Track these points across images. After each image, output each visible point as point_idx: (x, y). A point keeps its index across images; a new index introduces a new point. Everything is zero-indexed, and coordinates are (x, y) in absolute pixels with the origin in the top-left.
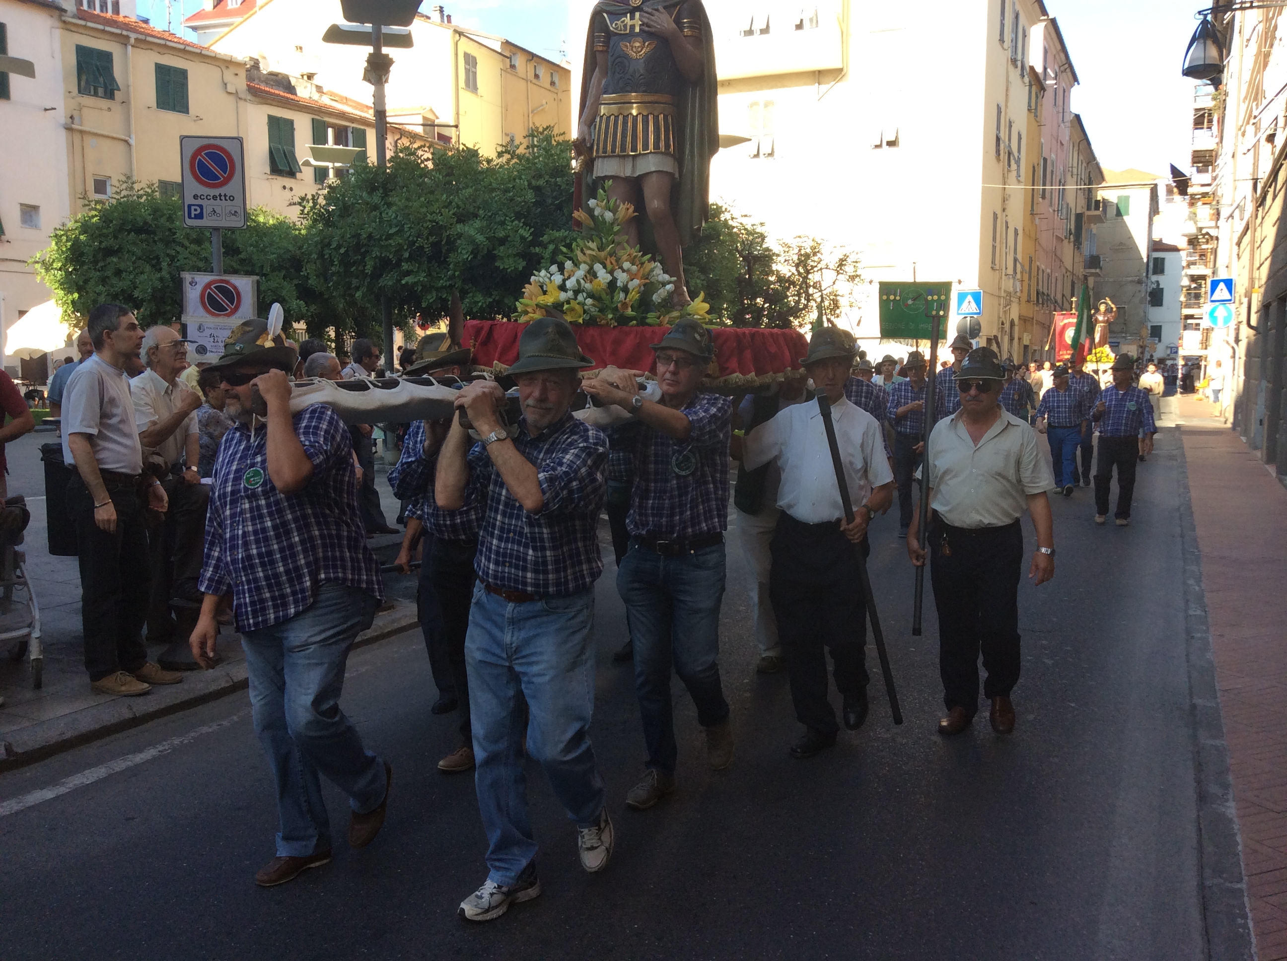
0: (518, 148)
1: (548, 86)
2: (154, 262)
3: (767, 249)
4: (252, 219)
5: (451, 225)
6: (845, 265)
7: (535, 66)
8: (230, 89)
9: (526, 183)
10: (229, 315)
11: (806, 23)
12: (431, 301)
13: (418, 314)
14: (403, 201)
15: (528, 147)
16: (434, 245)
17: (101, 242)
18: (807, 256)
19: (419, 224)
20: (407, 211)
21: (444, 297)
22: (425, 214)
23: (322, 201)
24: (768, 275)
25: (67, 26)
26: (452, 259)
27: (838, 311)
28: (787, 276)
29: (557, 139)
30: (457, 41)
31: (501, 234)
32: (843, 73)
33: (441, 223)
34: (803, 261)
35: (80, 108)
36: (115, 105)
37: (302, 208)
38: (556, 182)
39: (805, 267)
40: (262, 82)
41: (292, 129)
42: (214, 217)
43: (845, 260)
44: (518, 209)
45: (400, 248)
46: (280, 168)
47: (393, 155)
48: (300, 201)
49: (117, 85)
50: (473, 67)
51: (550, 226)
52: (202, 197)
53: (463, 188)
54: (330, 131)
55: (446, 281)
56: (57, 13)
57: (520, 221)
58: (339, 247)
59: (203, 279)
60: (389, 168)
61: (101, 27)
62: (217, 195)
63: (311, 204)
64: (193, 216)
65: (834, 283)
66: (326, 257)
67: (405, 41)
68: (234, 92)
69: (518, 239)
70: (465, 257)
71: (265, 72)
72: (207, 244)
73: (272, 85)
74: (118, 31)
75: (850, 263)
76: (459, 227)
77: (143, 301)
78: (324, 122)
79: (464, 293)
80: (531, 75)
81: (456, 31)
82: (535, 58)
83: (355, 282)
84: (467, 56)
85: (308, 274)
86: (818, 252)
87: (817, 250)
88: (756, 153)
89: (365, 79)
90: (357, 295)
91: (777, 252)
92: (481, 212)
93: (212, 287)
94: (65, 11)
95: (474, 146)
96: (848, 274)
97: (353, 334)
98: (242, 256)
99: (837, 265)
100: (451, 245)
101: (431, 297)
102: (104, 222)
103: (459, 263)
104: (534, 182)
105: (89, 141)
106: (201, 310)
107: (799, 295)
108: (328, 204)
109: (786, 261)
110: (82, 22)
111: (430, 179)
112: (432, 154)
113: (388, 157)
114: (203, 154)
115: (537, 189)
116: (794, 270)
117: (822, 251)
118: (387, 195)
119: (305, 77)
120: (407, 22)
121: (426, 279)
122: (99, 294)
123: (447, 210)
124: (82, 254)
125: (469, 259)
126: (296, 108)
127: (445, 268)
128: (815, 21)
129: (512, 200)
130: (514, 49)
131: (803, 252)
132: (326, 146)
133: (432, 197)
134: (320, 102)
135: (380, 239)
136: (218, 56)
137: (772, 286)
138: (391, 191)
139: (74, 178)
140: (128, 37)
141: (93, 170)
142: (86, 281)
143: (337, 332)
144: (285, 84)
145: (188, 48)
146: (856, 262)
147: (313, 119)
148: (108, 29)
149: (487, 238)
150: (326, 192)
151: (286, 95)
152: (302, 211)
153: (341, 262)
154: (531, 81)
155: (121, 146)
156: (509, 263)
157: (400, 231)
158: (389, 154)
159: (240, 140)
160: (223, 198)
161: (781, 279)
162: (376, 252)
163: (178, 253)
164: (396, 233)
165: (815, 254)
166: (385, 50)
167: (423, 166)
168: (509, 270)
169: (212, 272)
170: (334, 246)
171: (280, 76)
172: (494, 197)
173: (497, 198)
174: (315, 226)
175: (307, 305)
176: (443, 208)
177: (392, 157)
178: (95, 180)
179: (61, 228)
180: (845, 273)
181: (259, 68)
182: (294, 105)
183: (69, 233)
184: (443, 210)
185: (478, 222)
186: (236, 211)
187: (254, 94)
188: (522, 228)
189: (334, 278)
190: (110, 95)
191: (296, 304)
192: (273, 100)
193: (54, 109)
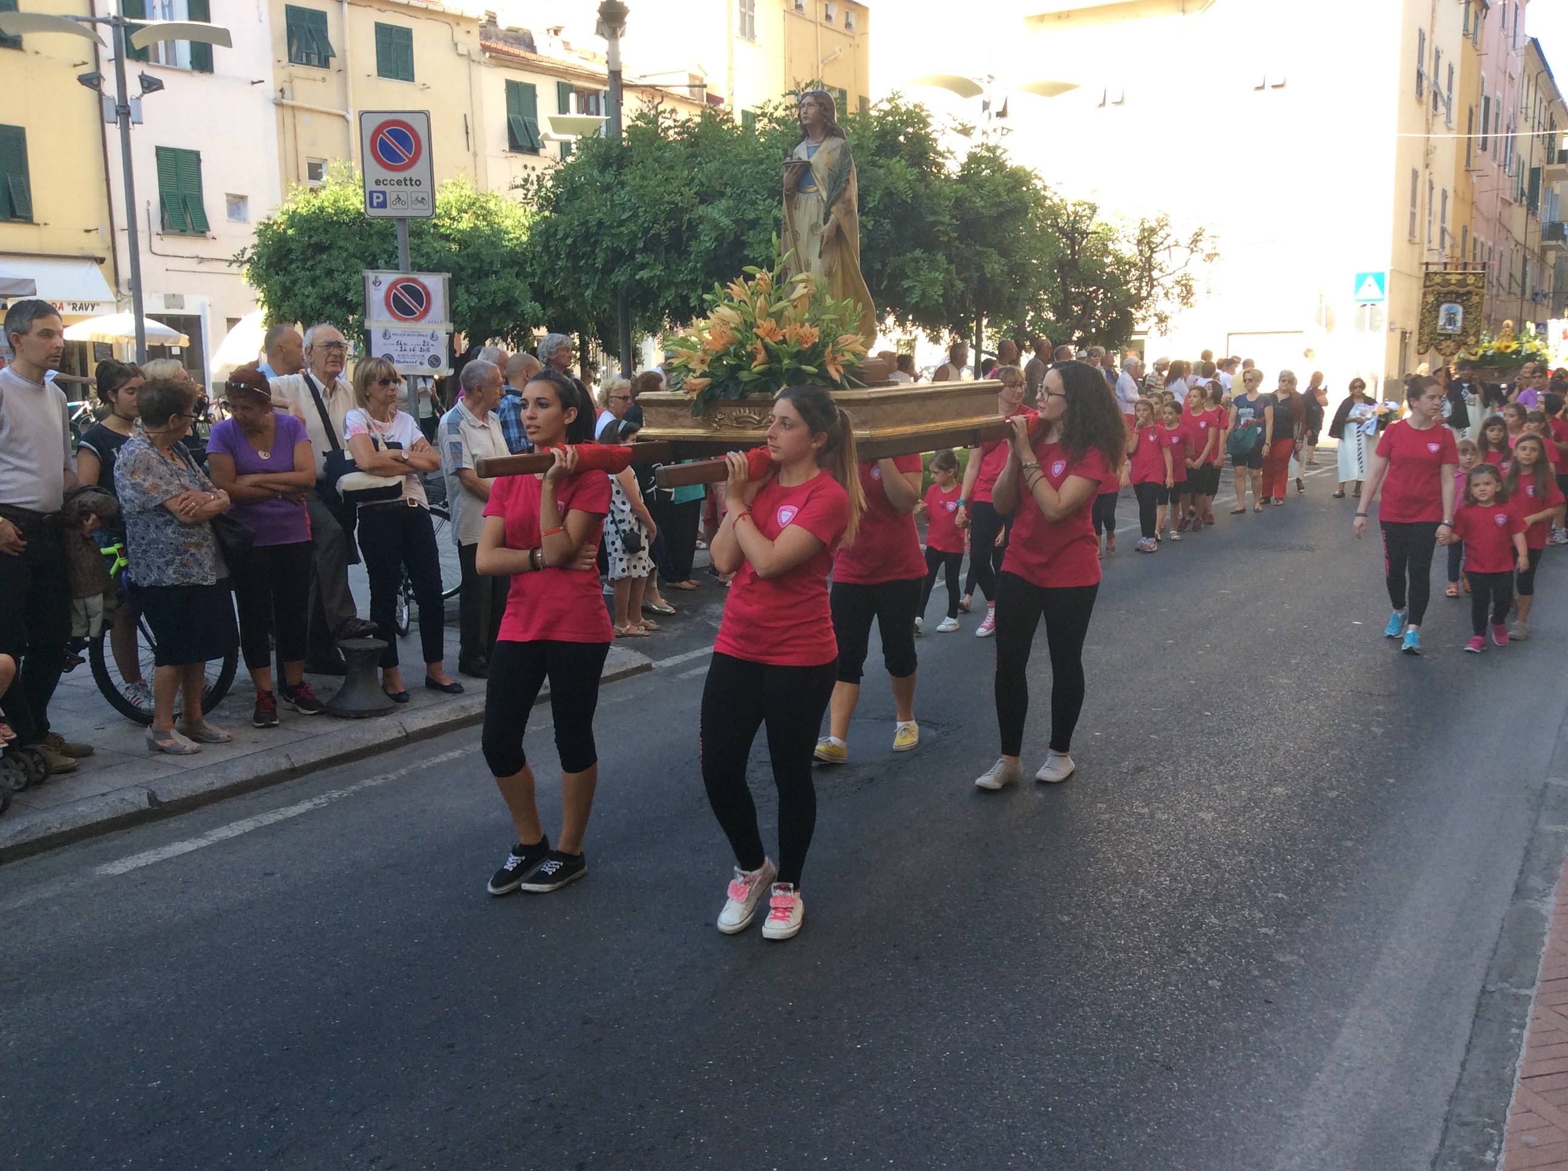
0: (776, 110)
1: (843, 29)
3: (1101, 224)
5: (693, 206)
6: (1201, 240)
7: (827, 5)
8: (462, 50)
9: (781, 152)
10: (417, 319)
12: (669, 299)
14: (638, 179)
15: (787, 107)
16: (672, 231)
17: (310, 237)
18: (1153, 231)
19: (654, 206)
20: (641, 191)
21: (685, 293)
22: (662, 194)
23: (548, 183)
24: (1102, 256)
26: (694, 247)
27: (1191, 300)
28: (1127, 257)
31: (751, 216)
33: (680, 204)
34: (1147, 239)
35: (291, 79)
36: (330, 75)
37: (525, 192)
39: (1149, 243)
40: (500, 40)
41: (534, 96)
42: (399, 206)
43: (1201, 234)
44: (770, 184)
45: (634, 237)
46: (520, 144)
47: (630, 123)
48: (523, 183)
49: (332, 50)
50: (749, 10)
52: (386, 183)
53: (710, 161)
54: (573, 97)
55: (686, 275)
58: (566, 236)
59: (388, 278)
60: (624, 140)
62: (402, 179)
63: (536, 187)
64: (375, 205)
65: (1186, 264)
66: (552, 249)
68: (466, 53)
69: (771, 221)
70: (708, 245)
71: (503, 28)
73: (511, 43)
75: (1207, 238)
76: (701, 210)
78: (569, 85)
80: (821, 17)
83: (584, 279)
85: (533, 270)
86: (1166, 225)
87: (1165, 223)
88: (1101, 102)
89: (597, 32)
90: (586, 294)
91: (1114, 227)
93: (398, 287)
96: (1205, 252)
99: (1190, 241)
100: (693, 230)
101: (669, 295)
103: (701, 252)
105: (302, 118)
106: (387, 314)
107: (1140, 279)
108: (556, 186)
109: (1125, 237)
111: (671, 151)
112: (675, 121)
113: (624, 127)
114: (385, 131)
116: (1135, 249)
117: (1171, 224)
118: (620, 174)
119: (552, 32)
121: (663, 273)
122: (308, 297)
123: (687, 189)
124: (290, 251)
125: (713, 247)
126: (538, 70)
127: (686, 259)
129: (765, 172)
131: (1146, 226)
132: (567, 116)
133: (672, 174)
134: (567, 61)
135: (611, 227)
136: (446, 11)
137: (1107, 270)
138: (626, 166)
139: (286, 161)
141: (308, 152)
142: (294, 282)
144: (526, 41)
145: (413, 3)
146: (1214, 237)
147: (558, 83)
149: (734, 221)
150: (552, 172)
151: (528, 55)
152: (526, 195)
153: (568, 255)
154: (821, 24)
155: (338, 123)
157: (634, 216)
158: (626, 123)
161: (1119, 261)
162: (606, 242)
164: (630, 219)
165: (1162, 227)
167: (662, 135)
169: (397, 267)
170: (560, 235)
171: (521, 32)
172: (745, 171)
173: (748, 172)
174: (541, 212)
175: (544, 308)
176: (684, 186)
177: (629, 127)
178: (309, 164)
179: (266, 222)
180: (1200, 251)
181: (495, 22)
182: (537, 67)
183: (275, 227)
184: (682, 189)
185: (723, 201)
186: (423, 199)
187: (488, 55)
188: (776, 207)
189: (562, 274)
190: (324, 63)
191: (530, 307)
192: (514, 62)
193: (263, 81)
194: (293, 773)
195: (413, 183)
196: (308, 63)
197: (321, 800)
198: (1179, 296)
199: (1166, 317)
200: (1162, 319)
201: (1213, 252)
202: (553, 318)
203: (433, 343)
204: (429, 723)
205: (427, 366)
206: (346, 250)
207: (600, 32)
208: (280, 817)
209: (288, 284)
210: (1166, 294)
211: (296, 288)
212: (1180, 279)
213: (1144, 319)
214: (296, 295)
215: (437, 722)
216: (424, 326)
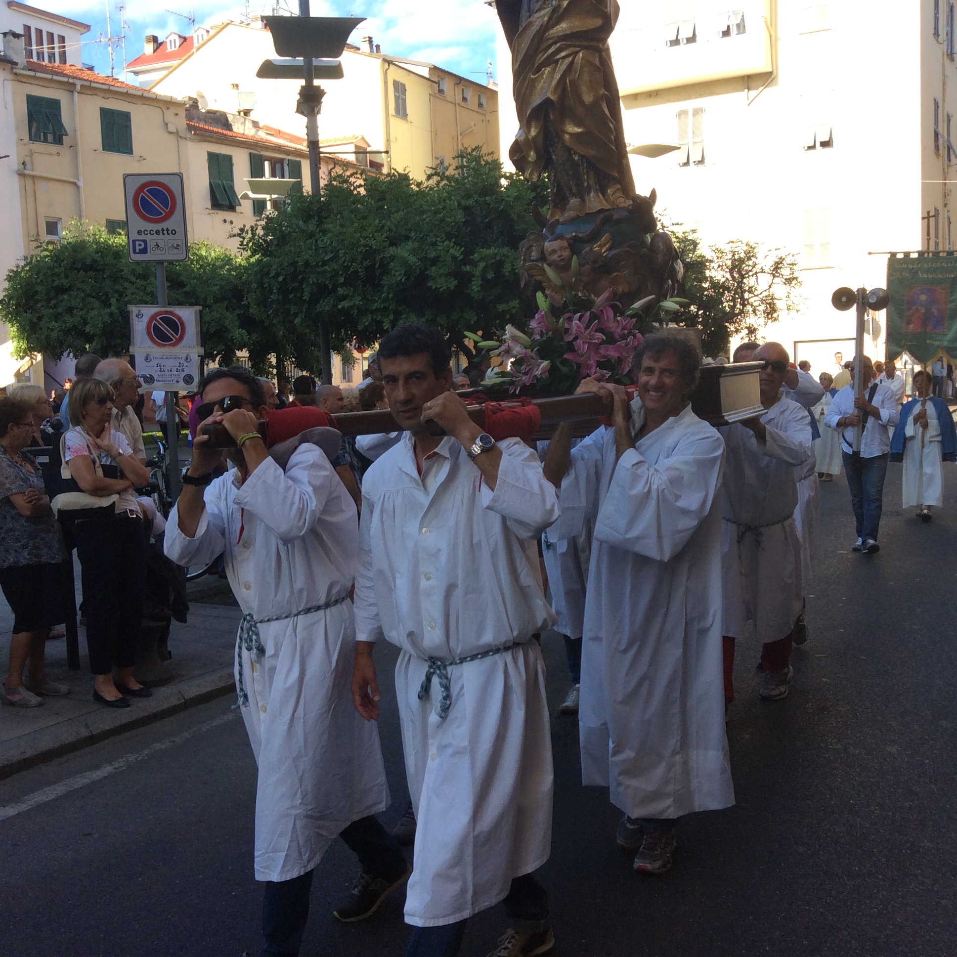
0: (447, 170)
1: (476, 108)
2: (103, 298)
3: (700, 256)
4: (195, 253)
5: (384, 248)
6: (781, 267)
7: (463, 90)
8: (172, 128)
9: (456, 203)
10: (174, 345)
11: (733, 30)
12: (367, 324)
13: (354, 337)
14: (338, 227)
15: (457, 167)
16: (367, 269)
18: (741, 261)
19: (352, 249)
20: (341, 237)
21: (378, 319)
22: (359, 239)
23: (260, 232)
24: (701, 283)
25: (18, 78)
26: (386, 281)
27: (775, 315)
28: (721, 282)
29: (485, 158)
30: (387, 70)
31: (433, 255)
32: (773, 77)
33: (374, 247)
34: (738, 267)
35: (31, 154)
36: (63, 150)
37: (242, 240)
38: (485, 202)
39: (739, 271)
40: (202, 120)
41: (231, 165)
42: (158, 251)
43: (781, 263)
44: (448, 229)
45: (336, 274)
46: (221, 202)
47: (326, 183)
48: (239, 232)
49: (66, 132)
50: (402, 94)
51: (481, 244)
52: (146, 232)
53: (395, 211)
54: (267, 164)
55: (380, 303)
56: (10, 65)
57: (450, 241)
58: (277, 275)
59: (149, 311)
60: (323, 196)
61: (49, 77)
62: (160, 229)
63: (251, 236)
64: (138, 251)
65: (770, 286)
66: (265, 286)
67: (335, 72)
68: (175, 131)
69: (449, 259)
70: (399, 279)
71: (203, 111)
72: (152, 279)
73: (211, 123)
74: (65, 79)
75: (786, 265)
76: (392, 251)
77: (94, 335)
78: (261, 156)
79: (398, 315)
80: (459, 99)
81: (385, 60)
82: (462, 82)
83: (293, 309)
84: (396, 84)
85: (249, 303)
86: (753, 256)
87: (751, 254)
88: (685, 161)
89: (298, 111)
90: (296, 322)
91: (710, 258)
92: (413, 234)
94: (16, 64)
95: (405, 170)
96: (784, 277)
97: (294, 360)
98: (186, 289)
99: (772, 269)
100: (385, 268)
101: (366, 321)
102: (55, 262)
103: (392, 285)
104: (463, 202)
105: (41, 186)
106: (148, 342)
107: (734, 300)
108: (266, 235)
109: (719, 266)
110: (32, 73)
111: (362, 204)
112: (364, 180)
113: (322, 185)
114: (145, 190)
115: (467, 209)
116: (728, 276)
117: (757, 256)
118: (322, 223)
119: (242, 114)
120: (338, 54)
121: (361, 303)
122: (52, 330)
123: (379, 234)
124: (36, 292)
125: (403, 281)
126: (234, 144)
127: (379, 290)
128: (741, 27)
129: (442, 220)
130: (441, 74)
131: (736, 257)
132: (264, 179)
133: (365, 222)
134: (257, 137)
135: (317, 266)
136: (158, 98)
137: (706, 293)
138: (326, 218)
139: (28, 220)
140: (74, 85)
141: (46, 212)
142: (40, 319)
143: (277, 358)
144: (223, 121)
145: (131, 92)
146: (792, 264)
147: (250, 154)
148: (56, 78)
149: (419, 259)
150: (263, 223)
151: (225, 132)
152: (242, 242)
153: (280, 290)
154: (459, 105)
155: (70, 189)
156: (442, 283)
158: (323, 183)
159: (180, 176)
160: (165, 232)
161: (715, 285)
162: (312, 279)
163: (126, 288)
164: (331, 259)
165: (749, 259)
166: (317, 82)
167: (355, 192)
168: (441, 290)
169: (157, 303)
170: (272, 275)
171: (218, 113)
172: (425, 219)
173: (427, 220)
174: (254, 256)
175: (249, 334)
176: (376, 232)
177: (326, 185)
178: (47, 222)
179: (15, 269)
180: (781, 276)
181: (197, 107)
182: (232, 141)
183: (23, 274)
184: (376, 234)
185: (410, 243)
186: (178, 245)
187: (193, 132)
188: (453, 247)
189: (274, 306)
190: (58, 140)
191: (238, 333)
192: (212, 137)
193: (8, 156)
194: (92, 740)
195: (170, 232)
196: (45, 140)
197: (120, 764)
198: (764, 313)
199: (755, 330)
200: (752, 331)
201: (791, 276)
202: (257, 342)
203: (187, 364)
204: (204, 690)
205: (182, 383)
206: (83, 291)
207: (300, 110)
208: (87, 781)
209: (34, 320)
210: (754, 311)
211: (42, 324)
212: (764, 298)
213: (737, 331)
214: (41, 329)
215: (210, 689)
216: (179, 351)
